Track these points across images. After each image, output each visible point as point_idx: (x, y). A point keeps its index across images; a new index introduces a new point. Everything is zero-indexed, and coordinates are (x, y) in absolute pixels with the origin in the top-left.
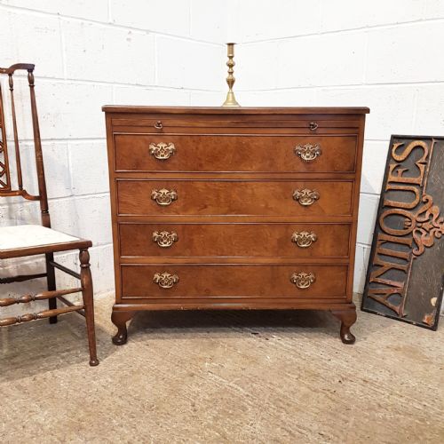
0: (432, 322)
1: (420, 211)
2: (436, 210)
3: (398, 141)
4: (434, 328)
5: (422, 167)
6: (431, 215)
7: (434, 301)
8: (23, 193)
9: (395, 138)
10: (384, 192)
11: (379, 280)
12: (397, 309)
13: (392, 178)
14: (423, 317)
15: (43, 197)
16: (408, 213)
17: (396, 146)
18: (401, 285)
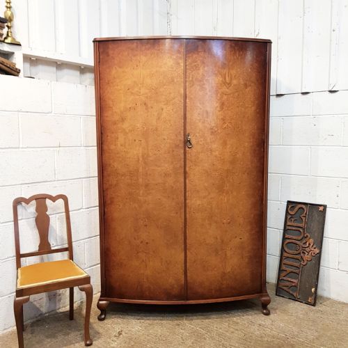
0: (313, 302)
1: (304, 242)
2: (311, 241)
3: (291, 205)
4: (314, 305)
5: (304, 219)
6: (310, 244)
7: (313, 290)
9: (289, 202)
10: (285, 230)
11: (285, 278)
12: (295, 294)
13: (289, 223)
14: (308, 299)
16: (298, 242)
17: (290, 207)
18: (296, 281)
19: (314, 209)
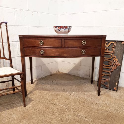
0: (116, 89)
1: (113, 60)
2: (117, 59)
3: (107, 42)
4: (117, 91)
5: (113, 49)
6: (116, 61)
7: (116, 84)
8: (5, 58)
12: (107, 86)
13: (105, 51)
14: (114, 88)
15: (10, 59)
16: (110, 61)
18: (108, 79)
19: (119, 44)
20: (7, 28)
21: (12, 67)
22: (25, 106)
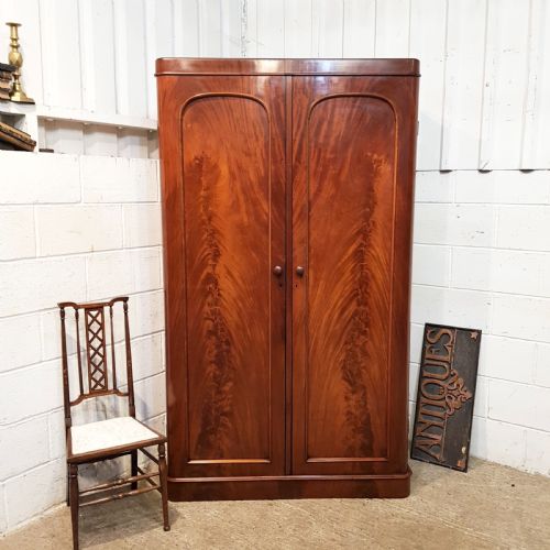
0: (463, 467)
1: (450, 382)
2: (461, 380)
3: (431, 329)
4: (465, 471)
5: (449, 349)
6: (458, 385)
7: (464, 449)
8: (116, 391)
9: (428, 326)
10: (423, 366)
11: (423, 434)
12: (437, 456)
13: (428, 356)
14: (456, 462)
15: (130, 393)
16: (441, 383)
17: (429, 332)
18: (439, 438)
19: (463, 336)
20: (126, 314)
21: (133, 414)
22: (167, 528)
